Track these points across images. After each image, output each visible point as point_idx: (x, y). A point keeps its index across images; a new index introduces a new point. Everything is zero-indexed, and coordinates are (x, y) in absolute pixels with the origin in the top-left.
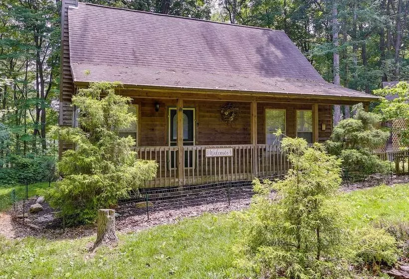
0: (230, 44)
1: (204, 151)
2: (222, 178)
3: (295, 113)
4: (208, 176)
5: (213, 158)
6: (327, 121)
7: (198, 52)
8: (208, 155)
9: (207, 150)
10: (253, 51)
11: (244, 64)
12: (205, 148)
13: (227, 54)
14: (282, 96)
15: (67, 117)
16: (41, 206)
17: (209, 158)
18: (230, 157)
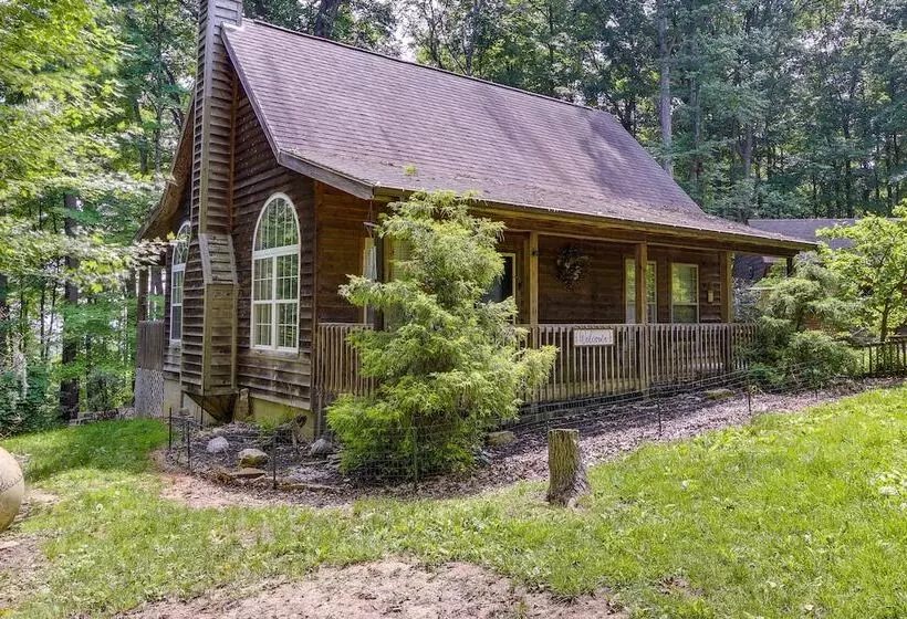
0: (539, 131)
1: (571, 333)
2: (598, 386)
3: (669, 269)
4: (576, 384)
5: (584, 348)
6: (715, 285)
7: (493, 142)
8: (577, 343)
9: (575, 332)
10: (576, 147)
11: (574, 173)
12: (573, 329)
13: (541, 151)
14: (689, 235)
15: (220, 266)
16: (265, 454)
17: (578, 348)
18: (609, 347)
